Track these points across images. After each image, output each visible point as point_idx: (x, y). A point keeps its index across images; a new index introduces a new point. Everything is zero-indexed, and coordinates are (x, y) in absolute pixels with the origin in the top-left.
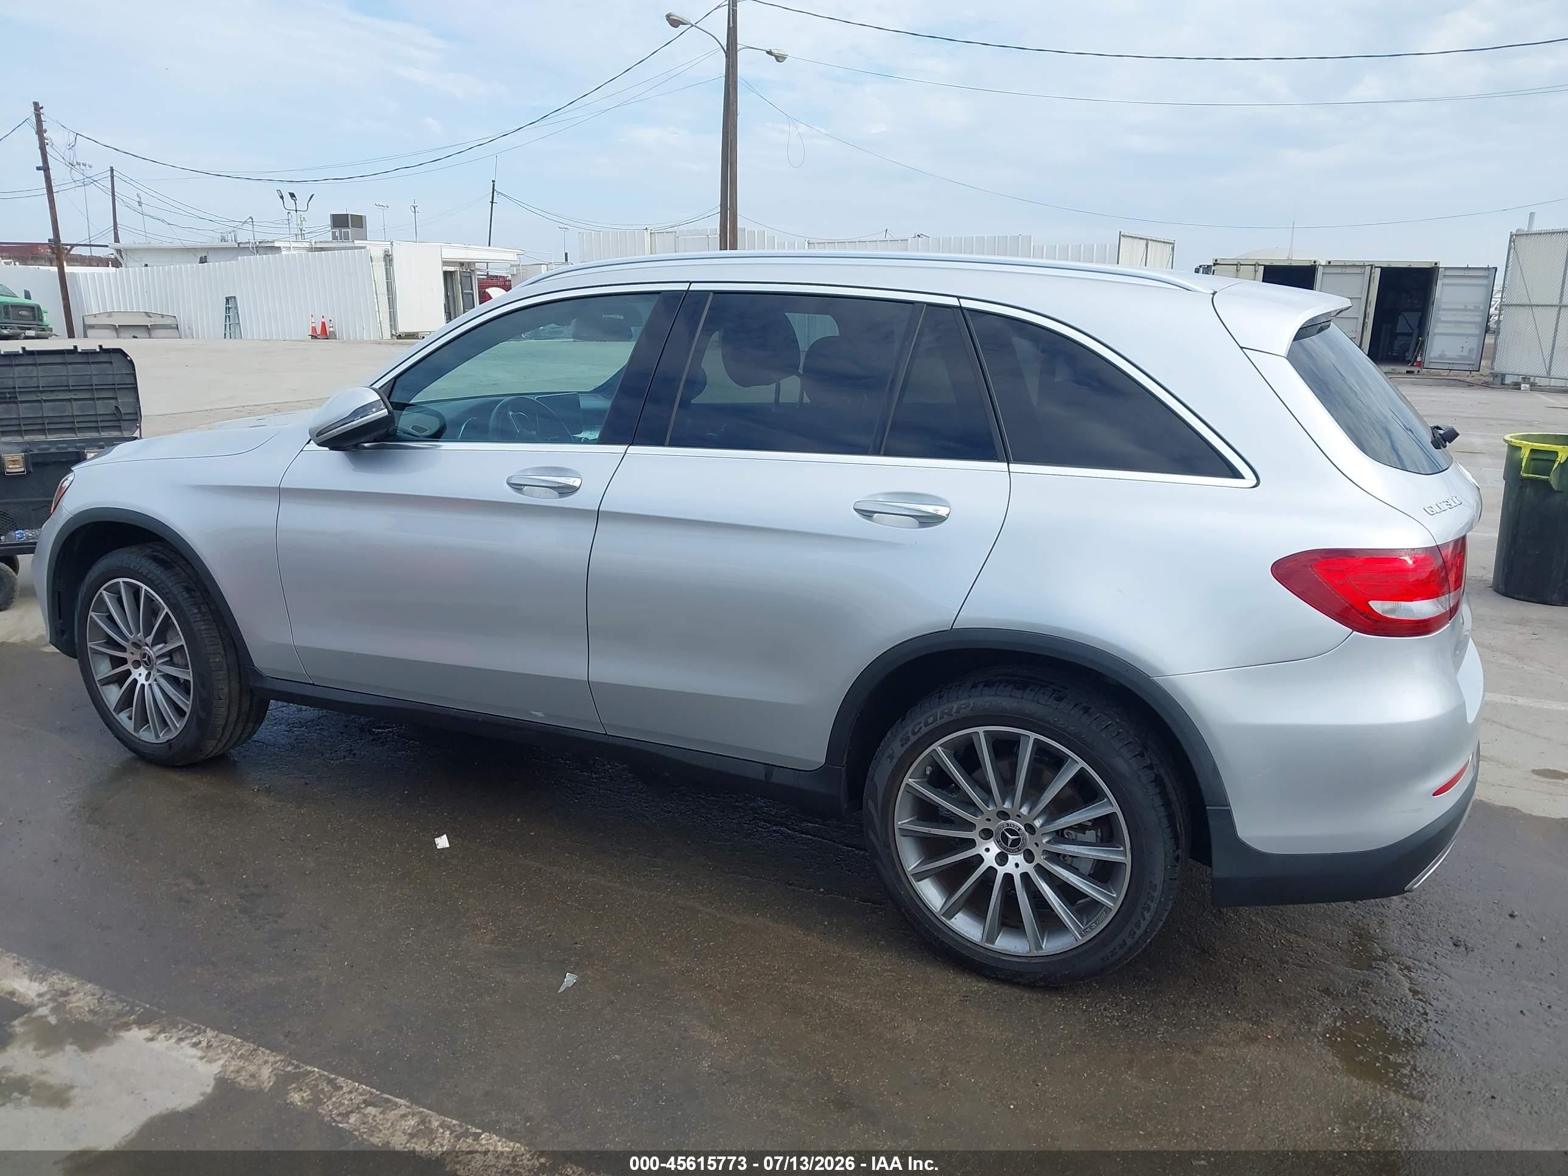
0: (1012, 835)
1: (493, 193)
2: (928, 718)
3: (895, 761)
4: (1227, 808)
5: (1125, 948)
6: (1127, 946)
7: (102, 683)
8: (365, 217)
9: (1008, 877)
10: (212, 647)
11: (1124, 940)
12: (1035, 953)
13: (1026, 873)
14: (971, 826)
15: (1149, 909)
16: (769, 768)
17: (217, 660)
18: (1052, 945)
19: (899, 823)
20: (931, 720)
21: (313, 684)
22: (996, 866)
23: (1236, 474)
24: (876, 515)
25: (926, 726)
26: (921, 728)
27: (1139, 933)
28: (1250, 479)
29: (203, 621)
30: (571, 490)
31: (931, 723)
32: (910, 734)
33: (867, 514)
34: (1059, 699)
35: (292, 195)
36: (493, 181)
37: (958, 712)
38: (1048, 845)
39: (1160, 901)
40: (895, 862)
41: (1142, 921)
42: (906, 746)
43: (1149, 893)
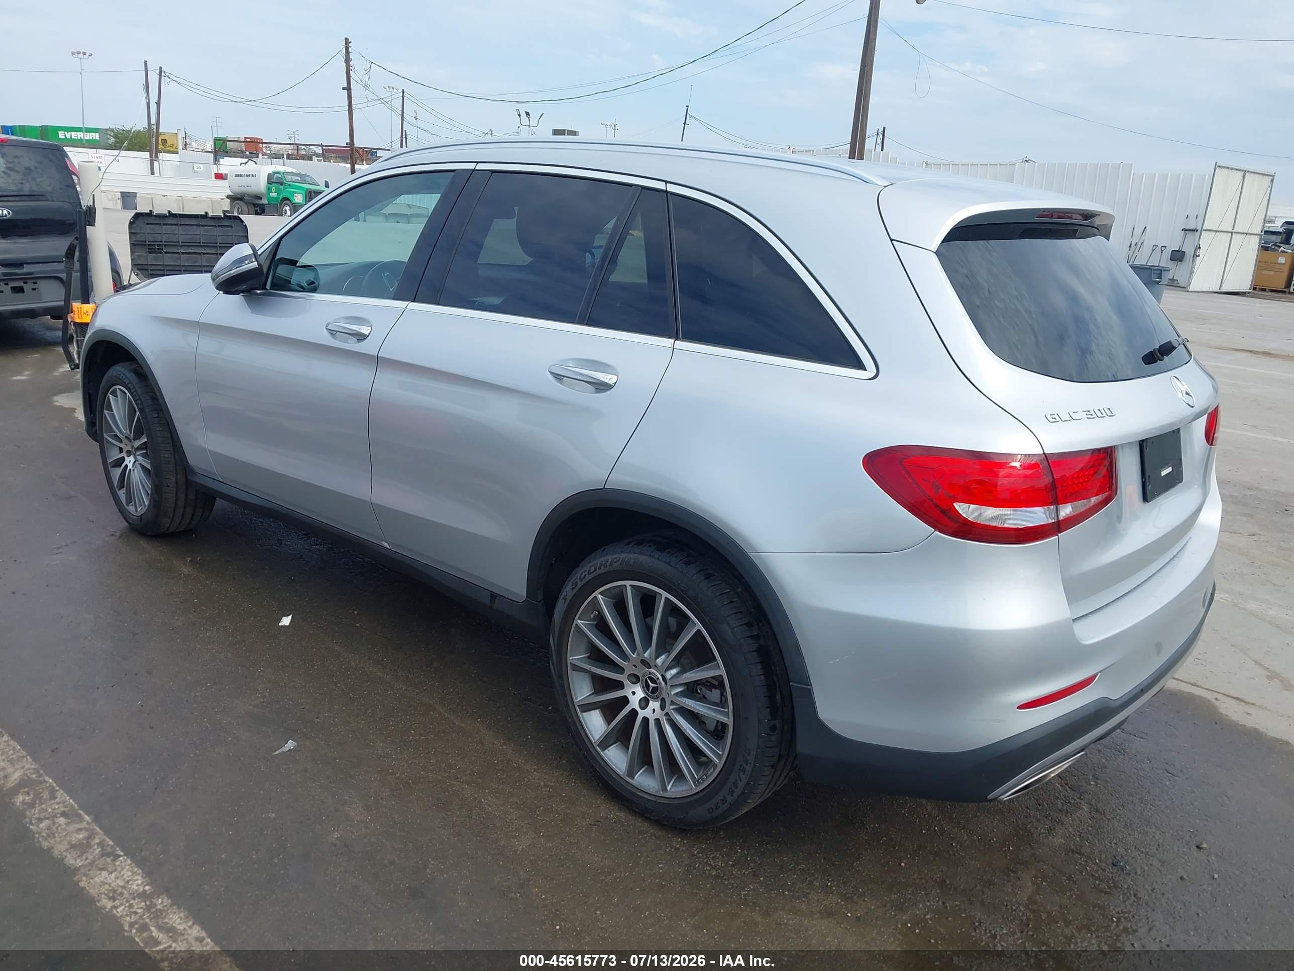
0: (652, 683)
1: (686, 116)
2: (591, 567)
3: (568, 602)
4: (809, 687)
5: (727, 804)
6: (727, 802)
7: (112, 465)
8: (578, 132)
9: (646, 720)
10: (163, 445)
11: (725, 797)
12: (661, 794)
13: (658, 719)
14: (620, 670)
15: (744, 771)
16: (494, 596)
17: (167, 456)
18: (674, 790)
19: (571, 658)
20: (592, 569)
21: (222, 482)
22: (638, 709)
23: (860, 366)
24: (565, 378)
25: (589, 574)
26: (585, 575)
27: (737, 792)
28: (871, 370)
29: (159, 423)
30: (361, 337)
31: (593, 572)
32: (578, 580)
33: (558, 377)
34: (687, 564)
35: (527, 114)
36: (687, 106)
37: (611, 565)
38: (675, 696)
39: (755, 766)
40: (566, 693)
41: (739, 782)
42: (575, 591)
43: (744, 756)
